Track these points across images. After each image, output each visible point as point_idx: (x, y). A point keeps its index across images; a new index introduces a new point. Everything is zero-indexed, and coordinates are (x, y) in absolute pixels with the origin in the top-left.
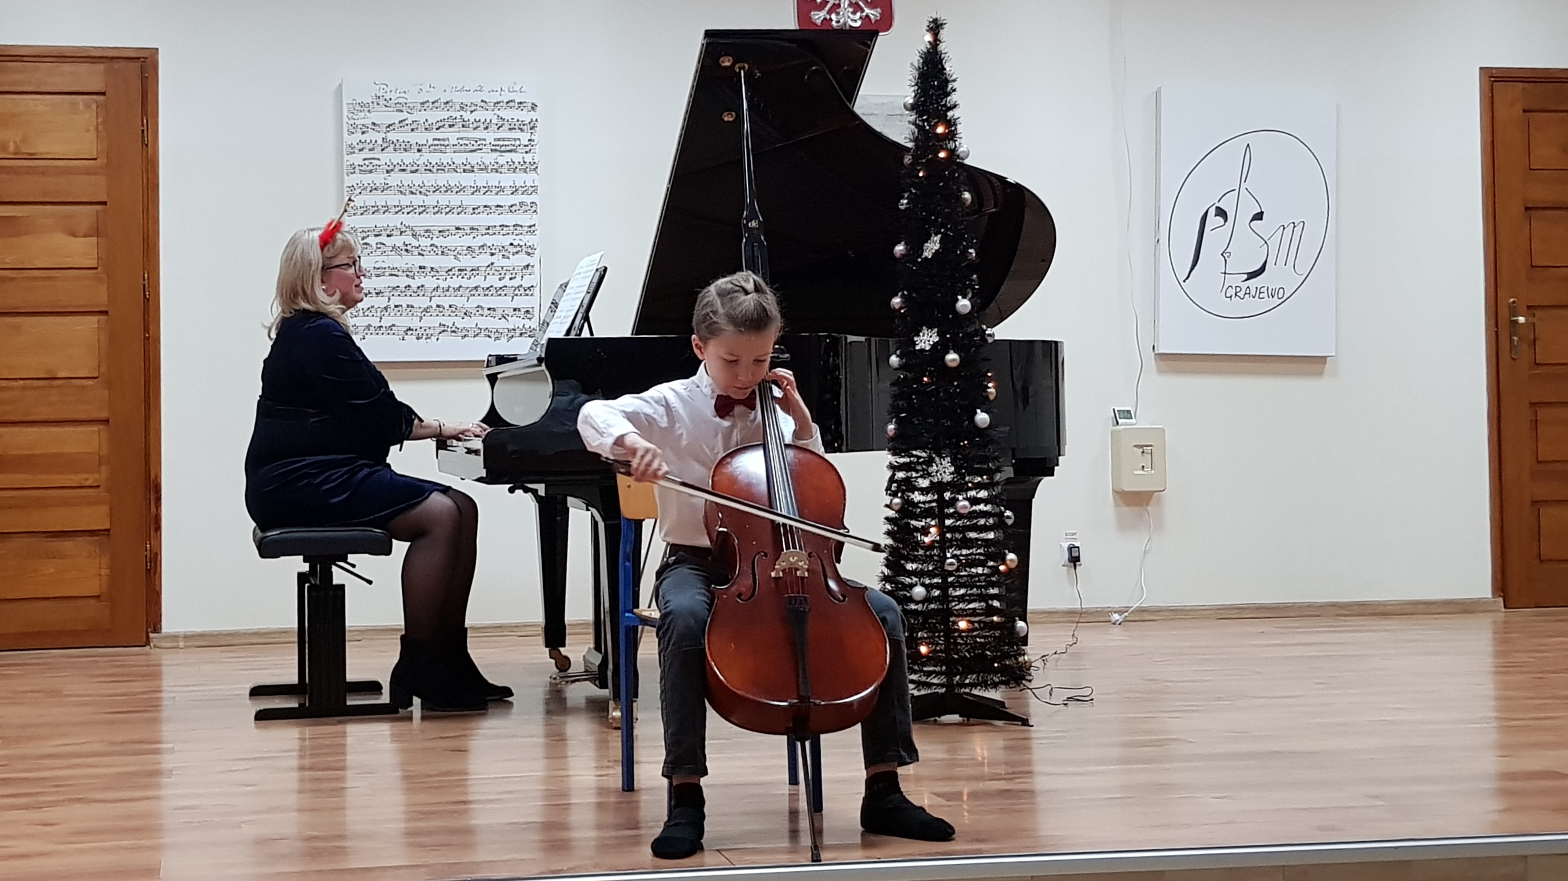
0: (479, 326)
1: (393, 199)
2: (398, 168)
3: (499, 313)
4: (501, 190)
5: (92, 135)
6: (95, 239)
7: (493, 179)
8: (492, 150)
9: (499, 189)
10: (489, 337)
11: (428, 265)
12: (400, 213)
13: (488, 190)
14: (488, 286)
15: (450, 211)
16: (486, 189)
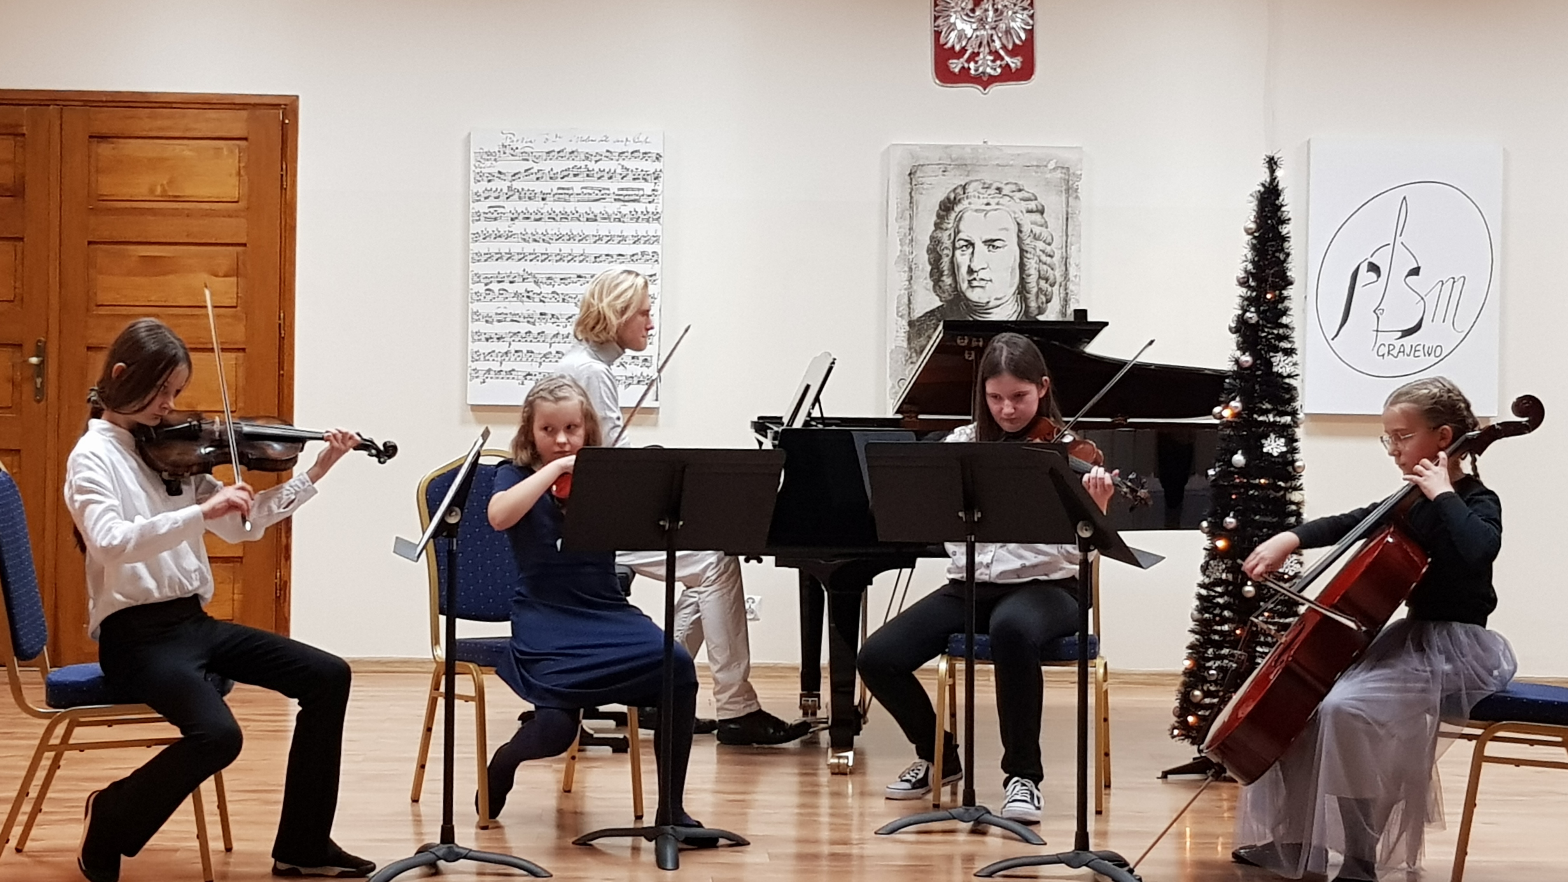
1: (516, 247)
2: (522, 216)
5: (234, 180)
6: (233, 279)
7: (616, 228)
8: (615, 200)
9: (621, 238)
11: (549, 312)
12: (523, 260)
15: (572, 259)
16: (609, 238)
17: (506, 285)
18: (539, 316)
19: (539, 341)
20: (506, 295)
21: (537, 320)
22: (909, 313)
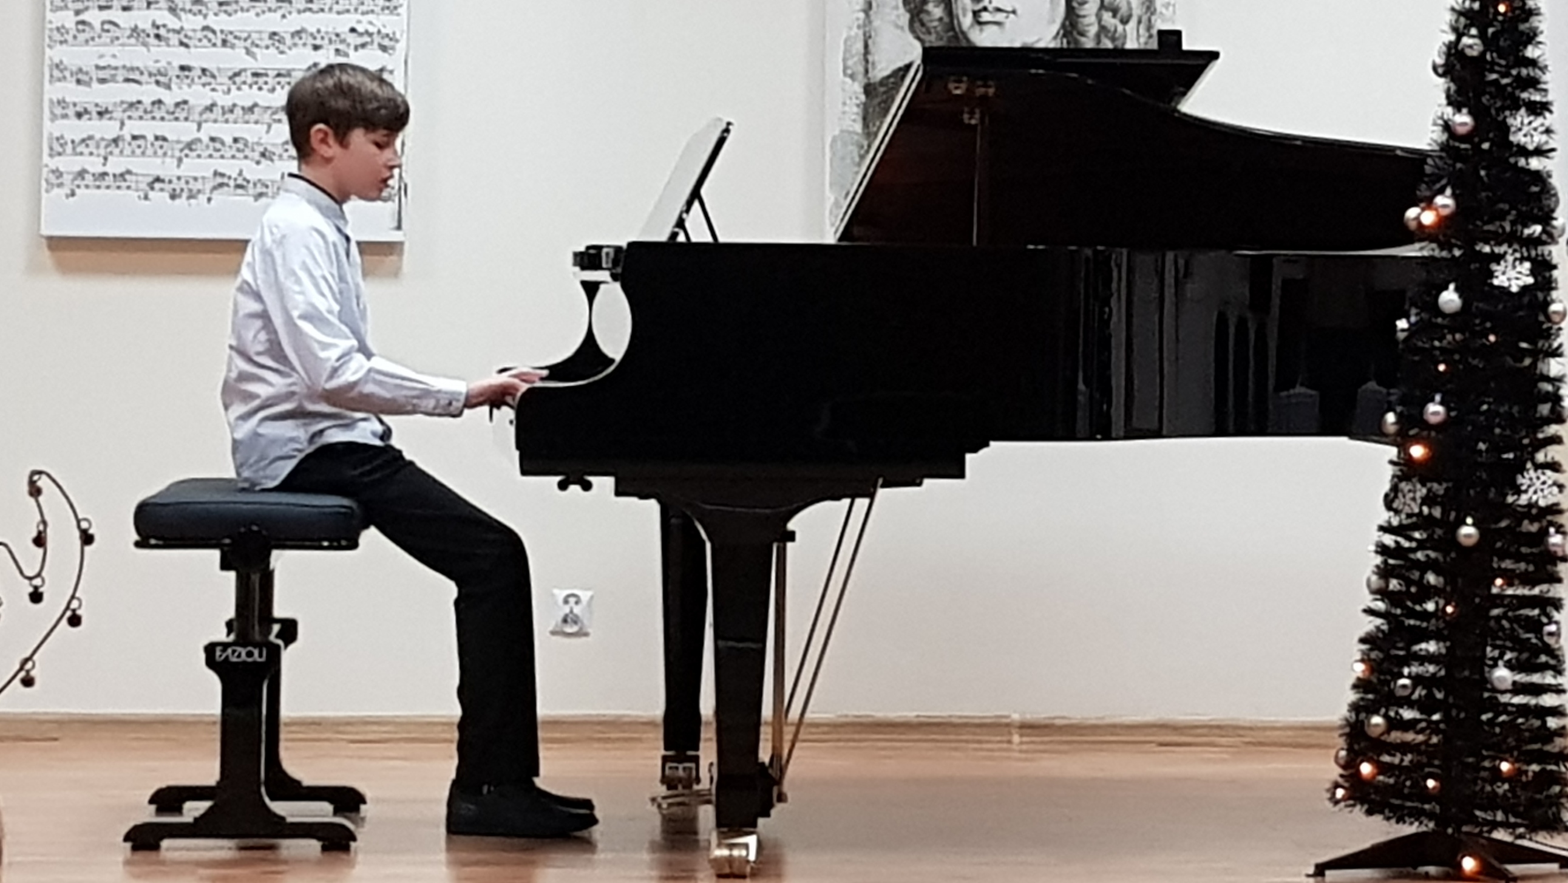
11: (197, 64)
17: (115, 15)
18: (178, 72)
19: (177, 119)
20: (115, 32)
21: (174, 79)
22: (867, 71)
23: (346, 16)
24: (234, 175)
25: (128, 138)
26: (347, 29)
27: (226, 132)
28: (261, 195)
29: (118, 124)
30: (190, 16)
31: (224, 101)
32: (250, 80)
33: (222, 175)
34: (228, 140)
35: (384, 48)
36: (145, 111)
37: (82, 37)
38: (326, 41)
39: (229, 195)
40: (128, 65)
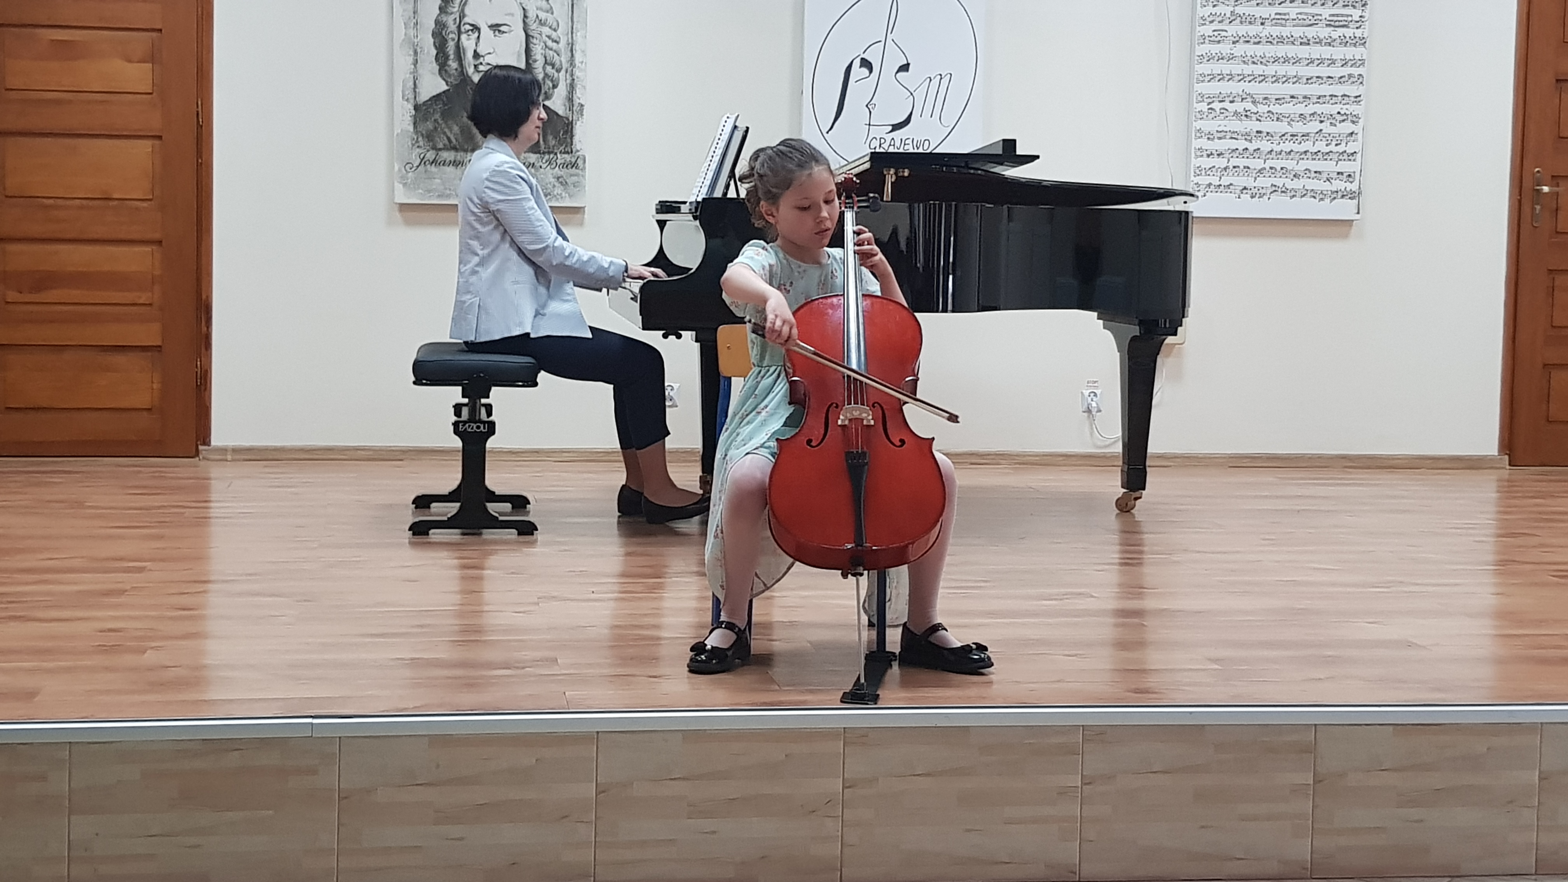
0: (1306, 188)
1: (1237, 68)
2: (1243, 39)
3: (1325, 176)
4: (1333, 62)
7: (1326, 52)
8: (1326, 25)
9: (1330, 62)
10: (1314, 197)
11: (1265, 130)
12: (1242, 81)
13: (1321, 62)
14: (1316, 151)
15: (1286, 81)
16: (1319, 61)
17: (1226, 105)
18: (1255, 134)
19: (1254, 158)
20: (1227, 114)
21: (1254, 138)
23: (1336, 105)
24: (1281, 186)
25: (1231, 167)
26: (1336, 112)
27: (1278, 164)
28: (1294, 196)
29: (1226, 160)
30: (1261, 105)
31: (1278, 149)
32: (1289, 138)
33: (1275, 186)
34: (1279, 169)
35: (1353, 122)
36: (1240, 154)
37: (1211, 116)
38: (1326, 119)
39: (1277, 195)
40: (1232, 130)
